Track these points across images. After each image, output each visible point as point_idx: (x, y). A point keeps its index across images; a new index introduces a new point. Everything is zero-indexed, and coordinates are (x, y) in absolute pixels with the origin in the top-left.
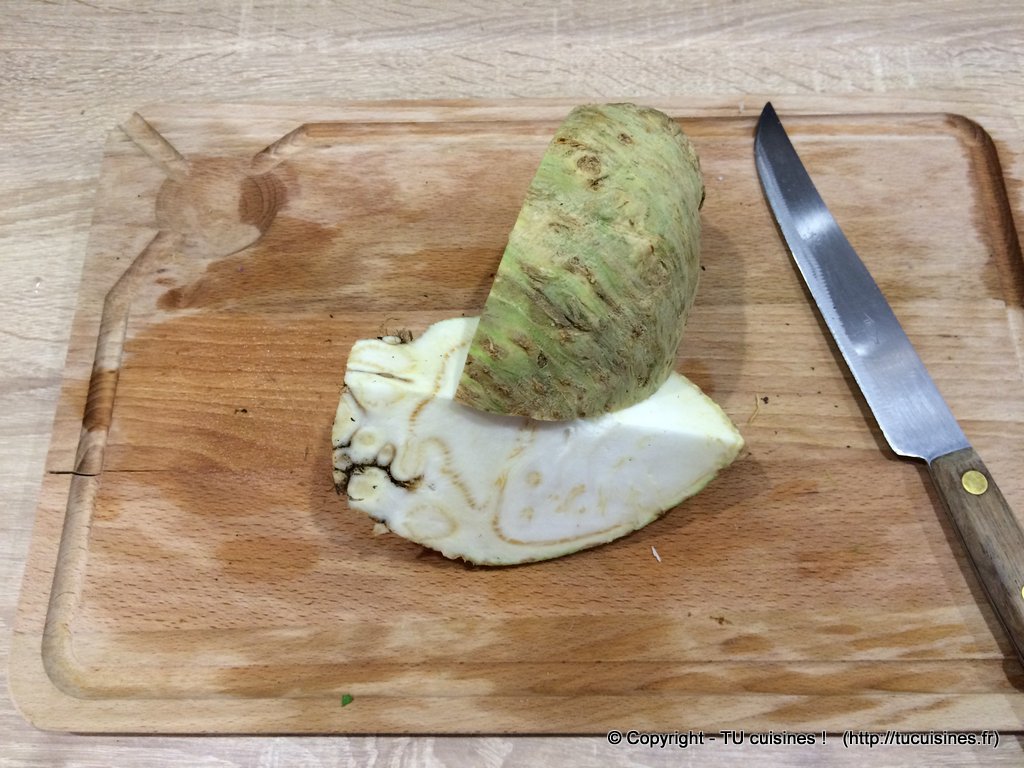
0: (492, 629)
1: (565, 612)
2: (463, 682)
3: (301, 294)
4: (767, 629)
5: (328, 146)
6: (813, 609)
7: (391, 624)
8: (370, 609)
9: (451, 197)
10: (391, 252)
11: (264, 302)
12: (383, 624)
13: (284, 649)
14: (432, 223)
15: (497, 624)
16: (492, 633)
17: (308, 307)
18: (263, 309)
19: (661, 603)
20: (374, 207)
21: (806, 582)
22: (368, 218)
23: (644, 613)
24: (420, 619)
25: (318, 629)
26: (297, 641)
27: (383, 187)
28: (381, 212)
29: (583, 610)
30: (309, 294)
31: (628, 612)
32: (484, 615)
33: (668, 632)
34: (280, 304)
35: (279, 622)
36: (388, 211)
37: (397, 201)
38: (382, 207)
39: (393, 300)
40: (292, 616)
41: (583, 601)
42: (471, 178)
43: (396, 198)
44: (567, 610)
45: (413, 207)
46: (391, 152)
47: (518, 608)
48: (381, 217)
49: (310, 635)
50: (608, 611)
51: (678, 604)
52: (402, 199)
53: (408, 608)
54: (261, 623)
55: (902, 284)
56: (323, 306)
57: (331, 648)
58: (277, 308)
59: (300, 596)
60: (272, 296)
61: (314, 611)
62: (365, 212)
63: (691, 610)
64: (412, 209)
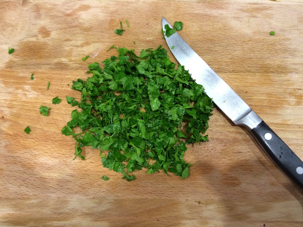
1: (138, 197)
3: (39, 61)
4: (217, 207)
6: (236, 200)
7: (69, 199)
8: (61, 193)
9: (102, 21)
10: (77, 44)
11: (24, 64)
13: (27, 207)
14: (94, 32)
15: (111, 201)
16: (109, 204)
17: (42, 67)
18: (24, 67)
19: (176, 195)
20: (71, 24)
21: (234, 189)
22: (68, 29)
23: (169, 199)
24: (81, 197)
25: (40, 200)
26: (32, 205)
28: (74, 27)
29: (145, 196)
30: (43, 61)
31: (163, 198)
32: (107, 197)
33: (178, 207)
34: (31, 65)
36: (76, 26)
37: (80, 22)
38: (74, 24)
39: (77, 65)
41: (145, 193)
43: (80, 21)
44: (139, 196)
45: (87, 25)
47: (120, 195)
48: (73, 29)
49: (37, 202)
50: (155, 197)
51: (182, 196)
52: (82, 21)
53: (76, 193)
55: (284, 66)
56: (48, 66)
58: (30, 67)
59: (34, 187)
60: (28, 62)
61: (39, 193)
62: (66, 27)
63: (188, 198)
64: (86, 26)
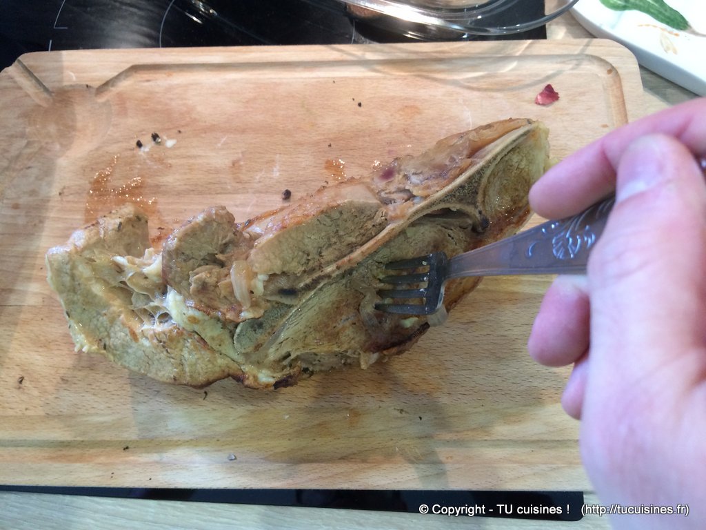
0: (241, 417)
2: (219, 453)
5: (148, 81)
12: (165, 413)
27: (185, 109)
35: (93, 411)
40: (102, 407)
42: (247, 102)
46: (192, 84)
54: (81, 412)
57: (128, 429)
